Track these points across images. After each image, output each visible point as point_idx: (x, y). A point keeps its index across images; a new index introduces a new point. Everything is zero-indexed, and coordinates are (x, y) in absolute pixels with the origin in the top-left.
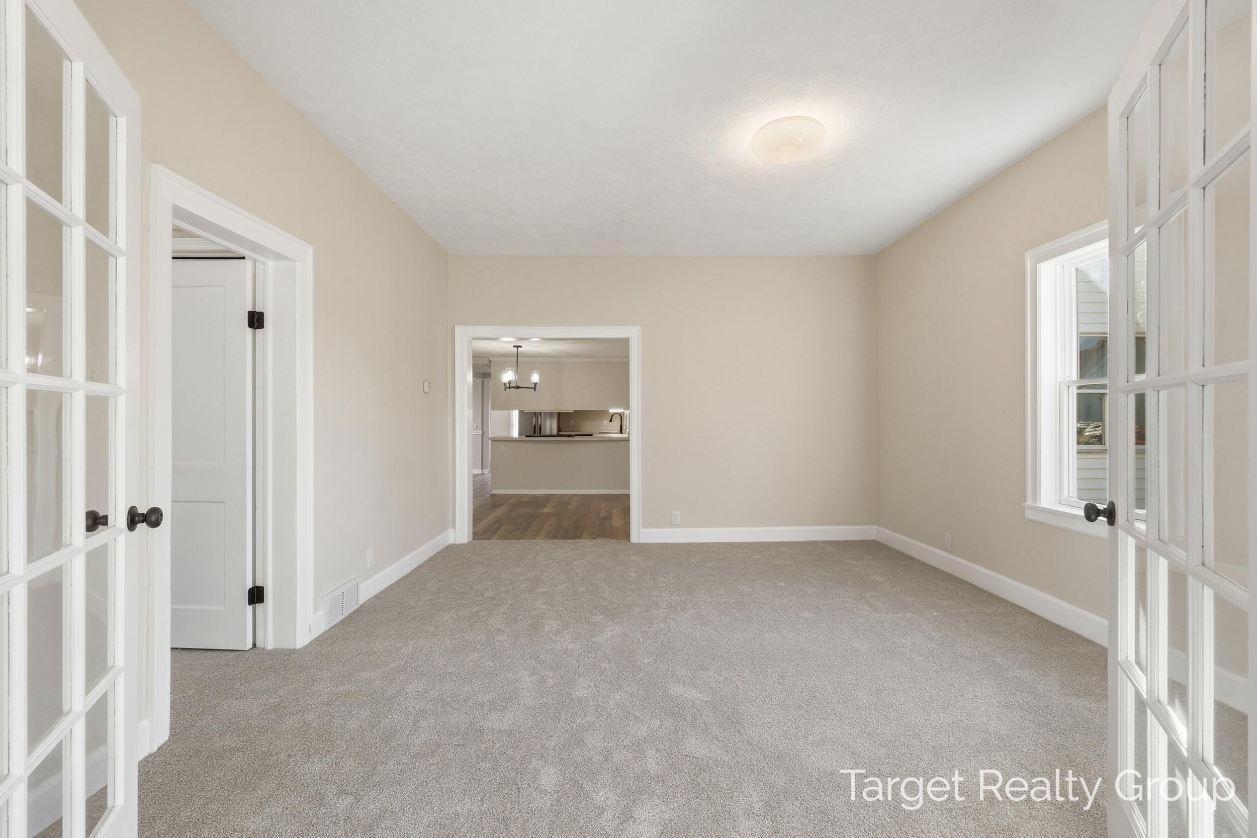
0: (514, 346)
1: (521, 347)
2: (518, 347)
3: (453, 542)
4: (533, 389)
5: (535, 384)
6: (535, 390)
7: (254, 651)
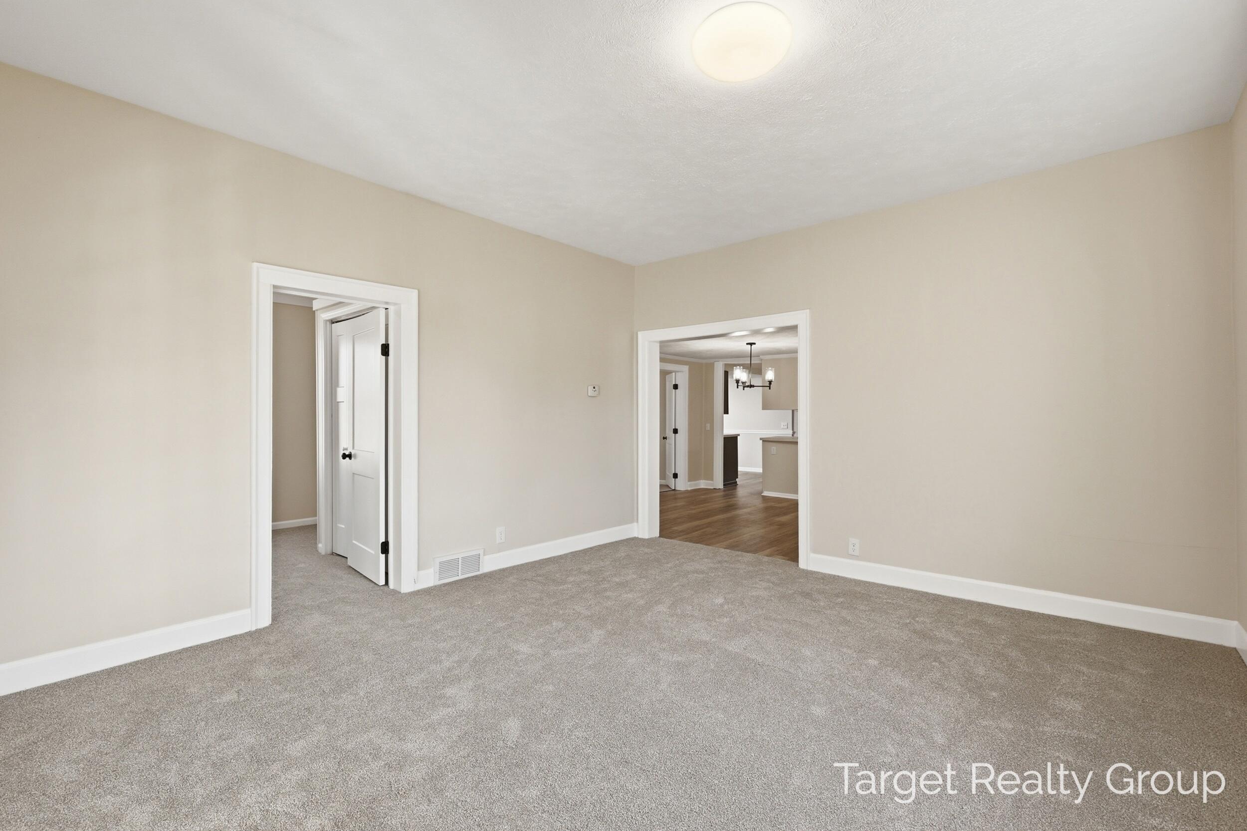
0: (747, 344)
1: (754, 344)
2: (751, 344)
3: (637, 536)
4: (768, 388)
5: (770, 382)
6: (770, 389)
7: (386, 588)
